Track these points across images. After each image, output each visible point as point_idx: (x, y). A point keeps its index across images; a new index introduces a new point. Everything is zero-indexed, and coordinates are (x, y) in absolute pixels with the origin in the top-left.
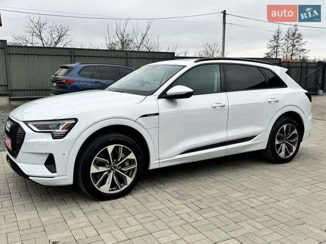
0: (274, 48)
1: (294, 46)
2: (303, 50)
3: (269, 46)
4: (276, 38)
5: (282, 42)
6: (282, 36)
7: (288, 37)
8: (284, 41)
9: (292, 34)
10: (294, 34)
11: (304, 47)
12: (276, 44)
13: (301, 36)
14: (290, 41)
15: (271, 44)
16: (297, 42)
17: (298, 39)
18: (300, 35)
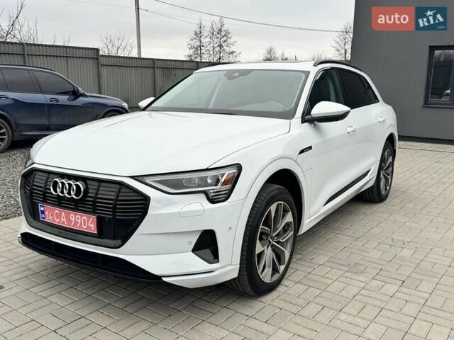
0: (197, 50)
1: (220, 46)
2: (232, 53)
3: (190, 47)
4: (198, 35)
5: (206, 40)
6: (206, 32)
7: (213, 34)
8: (208, 39)
9: (216, 30)
10: (220, 30)
11: (232, 49)
12: (198, 43)
13: (229, 33)
14: (216, 40)
15: (192, 43)
16: (225, 41)
17: (225, 38)
18: (227, 32)
